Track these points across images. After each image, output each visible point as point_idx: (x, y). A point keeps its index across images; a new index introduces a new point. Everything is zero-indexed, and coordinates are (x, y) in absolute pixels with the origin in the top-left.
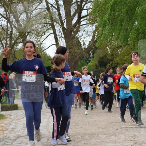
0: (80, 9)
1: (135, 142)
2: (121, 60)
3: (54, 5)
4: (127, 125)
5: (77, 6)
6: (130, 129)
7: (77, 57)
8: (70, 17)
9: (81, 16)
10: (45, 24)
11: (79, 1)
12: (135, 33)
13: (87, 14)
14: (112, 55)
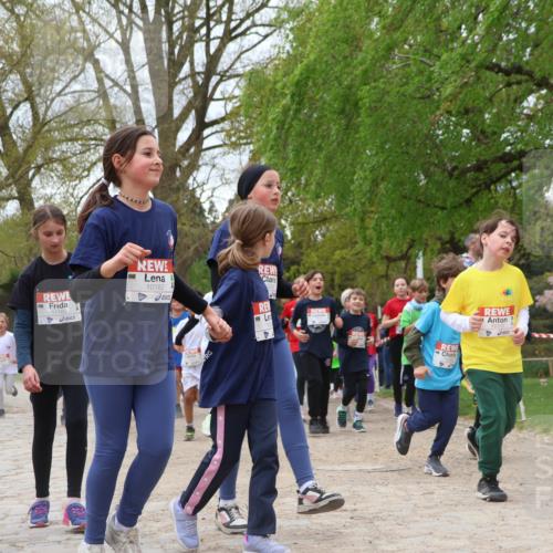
0: (202, 99)
1: (356, 514)
2: (322, 262)
3: (121, 83)
4: (333, 463)
5: (193, 87)
6: (342, 475)
7: (189, 248)
8: (172, 121)
9: (206, 120)
10: (93, 142)
11: (199, 73)
12: (366, 178)
13: (223, 114)
14: (299, 245)
